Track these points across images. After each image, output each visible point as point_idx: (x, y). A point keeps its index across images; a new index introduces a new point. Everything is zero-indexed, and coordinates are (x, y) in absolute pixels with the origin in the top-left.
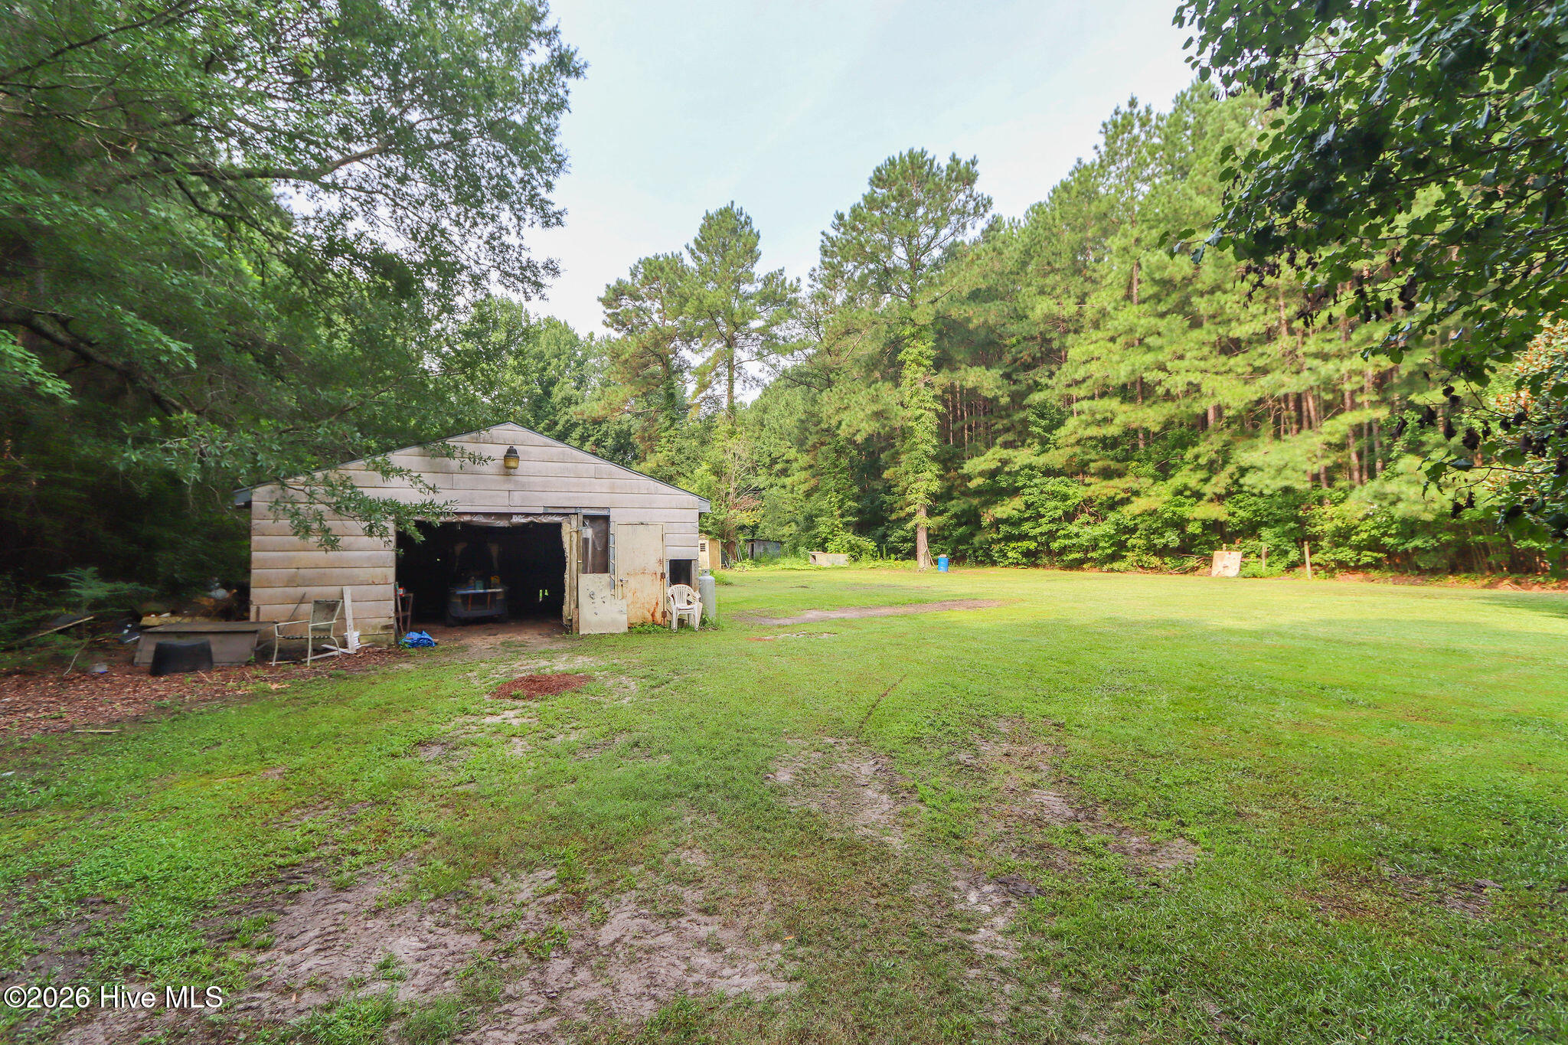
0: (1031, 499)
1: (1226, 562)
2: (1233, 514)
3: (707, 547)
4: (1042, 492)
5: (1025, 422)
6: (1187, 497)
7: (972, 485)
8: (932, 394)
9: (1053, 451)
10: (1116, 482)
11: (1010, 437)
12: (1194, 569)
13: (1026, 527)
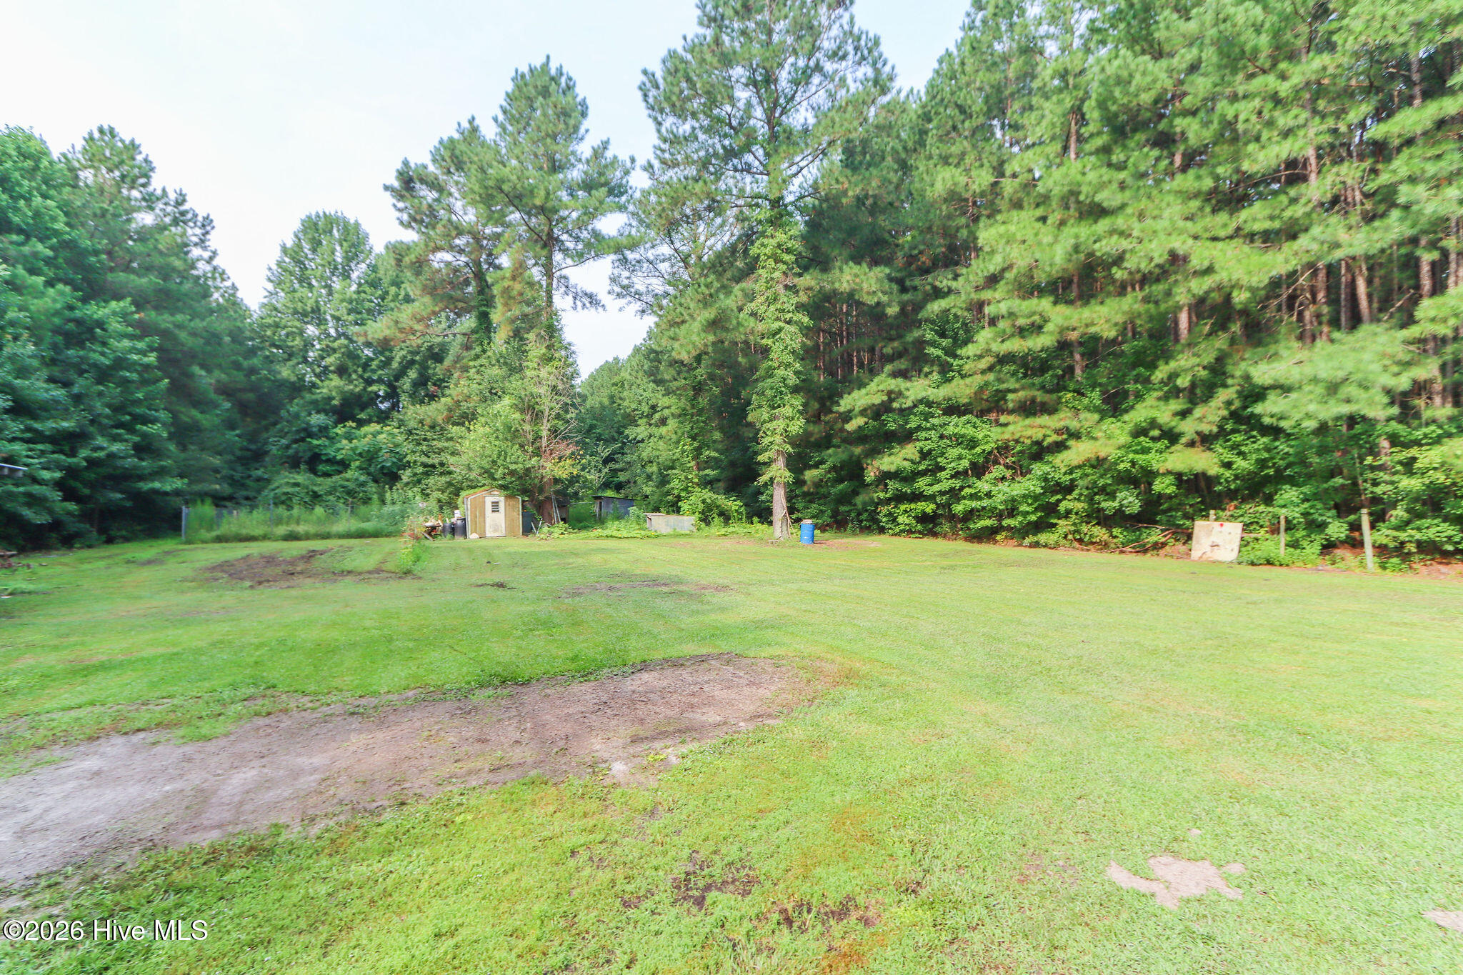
0: (928, 446)
1: (1215, 538)
2: (1228, 465)
3: (502, 506)
4: (942, 437)
5: (921, 343)
6: (1154, 439)
7: (851, 426)
8: (795, 300)
9: (957, 381)
10: (1044, 420)
11: (902, 364)
12: (1158, 546)
13: (921, 484)
